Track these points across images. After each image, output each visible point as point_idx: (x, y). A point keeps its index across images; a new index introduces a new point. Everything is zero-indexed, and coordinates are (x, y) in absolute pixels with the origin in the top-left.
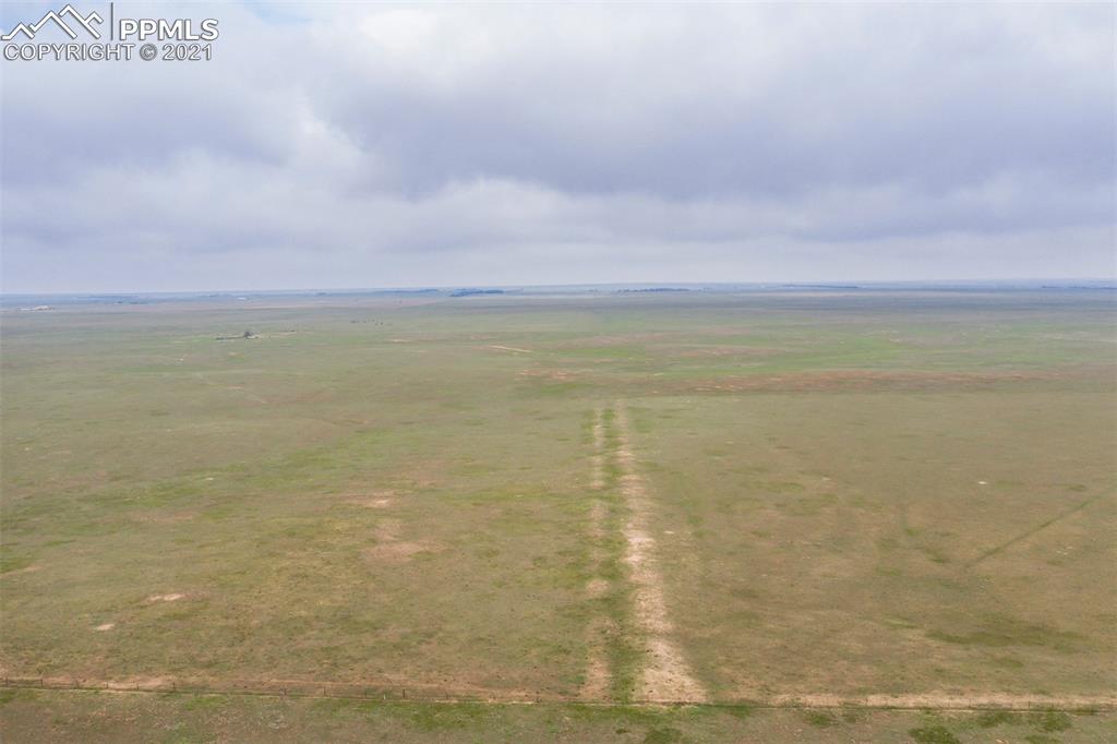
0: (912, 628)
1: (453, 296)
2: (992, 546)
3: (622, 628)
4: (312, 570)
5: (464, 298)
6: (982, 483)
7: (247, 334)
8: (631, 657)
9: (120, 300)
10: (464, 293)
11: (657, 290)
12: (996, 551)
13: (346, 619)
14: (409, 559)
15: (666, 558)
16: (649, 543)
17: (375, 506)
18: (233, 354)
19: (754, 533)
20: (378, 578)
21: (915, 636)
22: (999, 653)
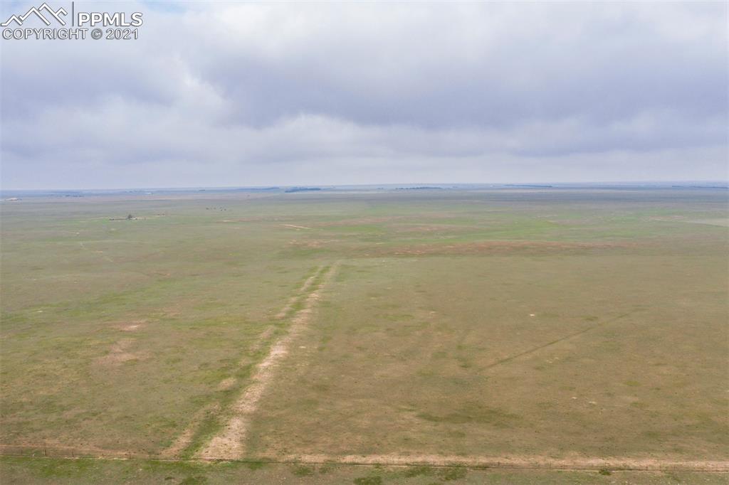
0: (410, 410)
1: (287, 192)
2: (506, 357)
3: (224, 409)
4: (51, 371)
5: (295, 193)
6: (532, 315)
7: (130, 217)
8: (213, 429)
9: (68, 194)
10: (295, 190)
11: (421, 188)
12: (507, 360)
13: (49, 404)
14: (120, 365)
15: (286, 365)
16: (283, 354)
17: (127, 330)
18: (113, 229)
19: (358, 348)
20: (91, 377)
21: (408, 416)
22: (455, 428)
